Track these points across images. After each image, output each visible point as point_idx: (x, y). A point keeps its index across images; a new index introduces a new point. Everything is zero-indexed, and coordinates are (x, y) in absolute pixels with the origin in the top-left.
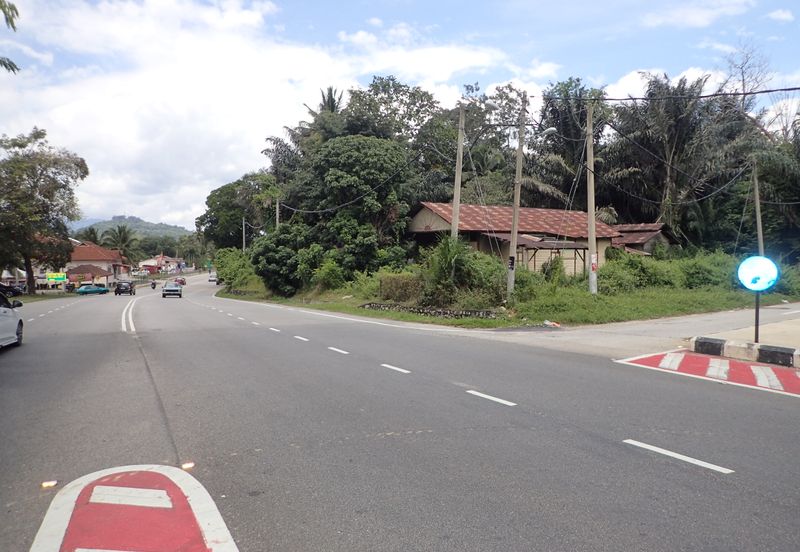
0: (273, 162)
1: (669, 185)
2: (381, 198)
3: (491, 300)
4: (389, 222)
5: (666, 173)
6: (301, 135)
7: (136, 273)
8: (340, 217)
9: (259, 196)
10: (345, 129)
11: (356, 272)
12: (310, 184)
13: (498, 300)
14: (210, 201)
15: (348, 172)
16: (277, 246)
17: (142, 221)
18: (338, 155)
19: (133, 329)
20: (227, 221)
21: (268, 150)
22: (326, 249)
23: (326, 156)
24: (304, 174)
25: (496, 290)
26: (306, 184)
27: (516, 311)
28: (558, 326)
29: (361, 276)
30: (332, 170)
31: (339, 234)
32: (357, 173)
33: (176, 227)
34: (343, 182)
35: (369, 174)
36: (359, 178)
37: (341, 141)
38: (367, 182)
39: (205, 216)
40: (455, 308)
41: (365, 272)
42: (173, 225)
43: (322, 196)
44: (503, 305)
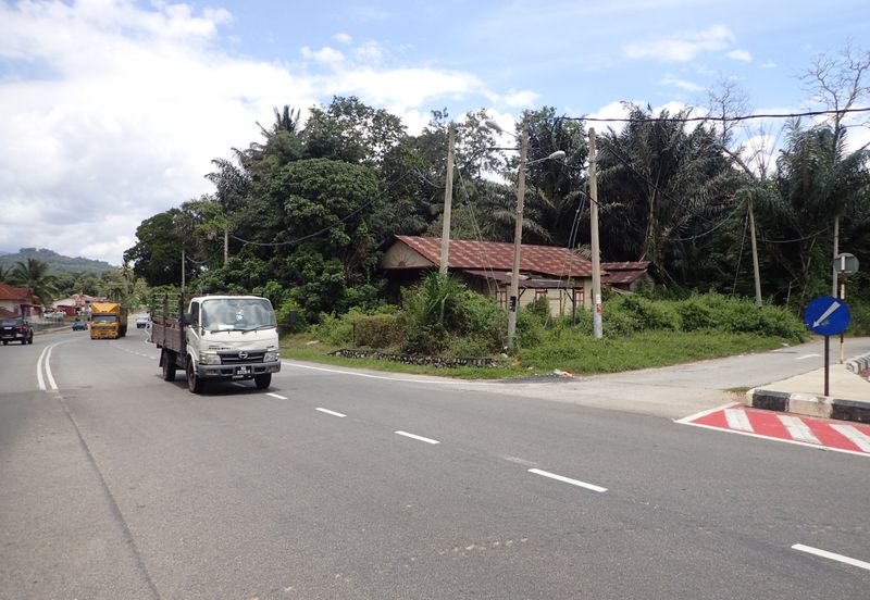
0: (218, 187)
1: (653, 222)
2: (349, 231)
3: (489, 346)
4: (358, 257)
5: (649, 209)
6: (252, 159)
7: (49, 315)
8: (303, 250)
9: (202, 227)
10: (306, 152)
11: (323, 313)
12: (265, 213)
13: (498, 346)
14: (141, 233)
15: (312, 200)
16: (226, 284)
17: (56, 254)
18: (301, 180)
19: (54, 386)
20: (162, 256)
21: (213, 174)
22: (285, 287)
23: (286, 181)
24: (258, 202)
25: (495, 335)
26: (260, 213)
27: (520, 359)
28: (570, 375)
29: (328, 318)
30: (292, 197)
31: (301, 270)
32: (322, 201)
33: (97, 261)
34: (306, 211)
35: (336, 202)
36: (325, 207)
37: (304, 165)
38: (334, 211)
39: (135, 249)
40: (447, 355)
41: (333, 315)
42: (94, 259)
43: (281, 226)
44: (504, 351)
